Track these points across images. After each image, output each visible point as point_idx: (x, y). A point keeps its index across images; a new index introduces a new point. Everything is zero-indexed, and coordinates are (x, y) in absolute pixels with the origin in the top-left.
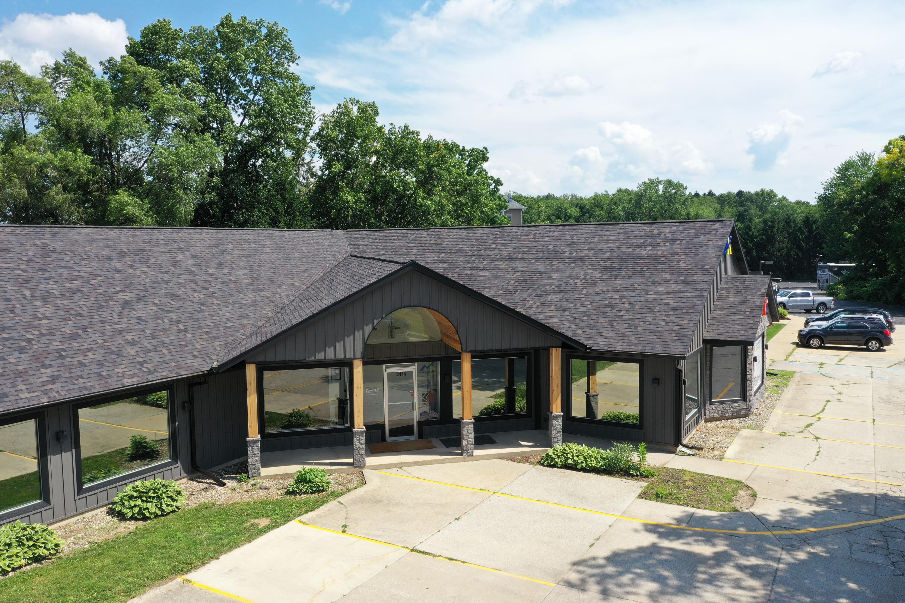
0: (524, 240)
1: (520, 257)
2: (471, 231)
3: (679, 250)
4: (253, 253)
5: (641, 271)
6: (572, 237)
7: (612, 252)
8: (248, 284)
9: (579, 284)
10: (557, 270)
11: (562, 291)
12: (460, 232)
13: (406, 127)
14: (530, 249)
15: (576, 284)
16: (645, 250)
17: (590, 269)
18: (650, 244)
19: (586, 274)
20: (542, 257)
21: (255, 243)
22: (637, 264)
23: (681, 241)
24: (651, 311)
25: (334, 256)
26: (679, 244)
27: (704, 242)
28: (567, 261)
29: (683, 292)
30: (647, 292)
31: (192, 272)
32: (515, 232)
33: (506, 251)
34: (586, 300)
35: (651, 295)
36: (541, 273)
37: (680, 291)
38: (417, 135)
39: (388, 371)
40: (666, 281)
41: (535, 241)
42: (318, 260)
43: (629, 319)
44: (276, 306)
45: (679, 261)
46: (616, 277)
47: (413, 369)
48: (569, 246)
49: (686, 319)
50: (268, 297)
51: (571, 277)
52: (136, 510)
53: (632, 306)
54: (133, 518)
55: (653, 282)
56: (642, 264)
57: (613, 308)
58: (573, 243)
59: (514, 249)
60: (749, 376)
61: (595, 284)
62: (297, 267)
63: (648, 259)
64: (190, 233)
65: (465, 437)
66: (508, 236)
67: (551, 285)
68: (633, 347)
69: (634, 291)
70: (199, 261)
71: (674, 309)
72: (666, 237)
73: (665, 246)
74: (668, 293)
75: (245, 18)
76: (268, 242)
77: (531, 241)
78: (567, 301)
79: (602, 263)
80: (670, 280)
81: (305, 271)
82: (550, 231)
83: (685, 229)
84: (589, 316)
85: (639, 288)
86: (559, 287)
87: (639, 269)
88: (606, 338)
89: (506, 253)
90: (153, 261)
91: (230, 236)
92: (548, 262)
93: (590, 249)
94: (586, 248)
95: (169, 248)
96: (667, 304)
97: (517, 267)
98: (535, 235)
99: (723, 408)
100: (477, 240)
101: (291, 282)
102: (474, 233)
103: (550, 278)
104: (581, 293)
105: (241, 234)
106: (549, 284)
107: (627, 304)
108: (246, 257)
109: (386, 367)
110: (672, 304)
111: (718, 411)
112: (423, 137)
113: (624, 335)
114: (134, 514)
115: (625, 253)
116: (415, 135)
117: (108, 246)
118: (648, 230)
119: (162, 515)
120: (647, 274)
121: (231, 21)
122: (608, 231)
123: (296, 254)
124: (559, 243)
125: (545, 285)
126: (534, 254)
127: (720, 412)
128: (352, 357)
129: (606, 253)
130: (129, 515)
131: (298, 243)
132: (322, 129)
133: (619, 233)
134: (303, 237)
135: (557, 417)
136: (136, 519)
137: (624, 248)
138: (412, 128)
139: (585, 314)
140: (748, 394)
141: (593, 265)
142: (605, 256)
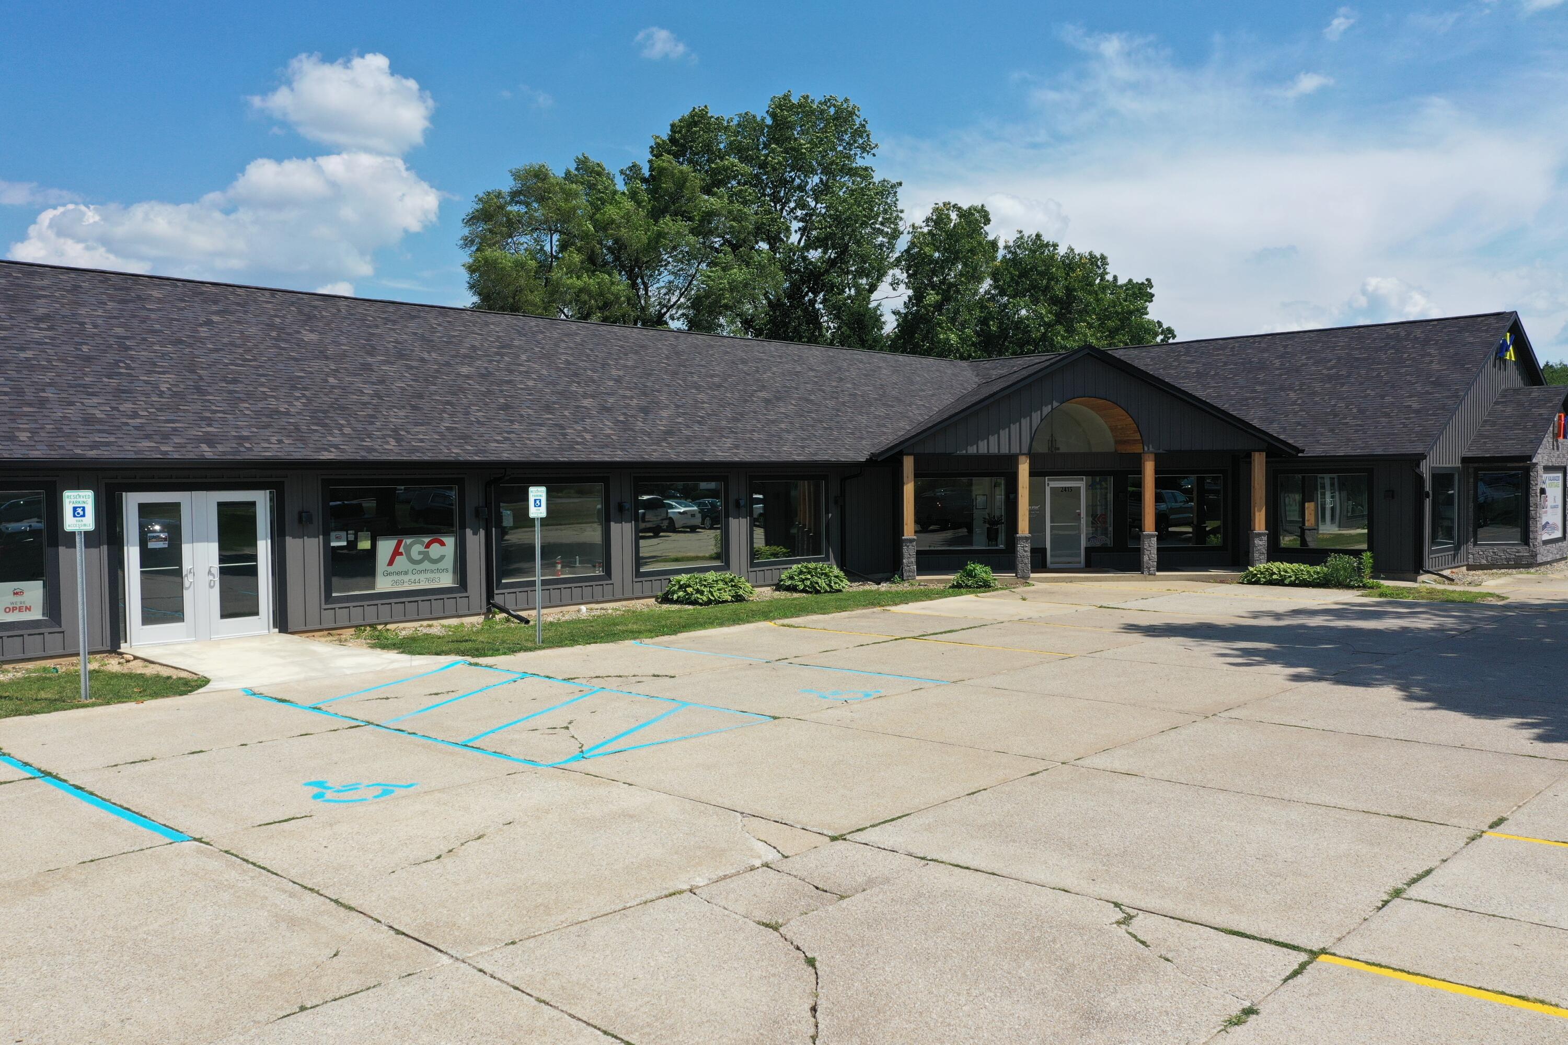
0: (1218, 355)
1: (1213, 373)
2: (1144, 349)
3: (1432, 351)
4: (871, 373)
5: (1378, 375)
6: (1286, 347)
7: (1339, 359)
8: (876, 399)
9: (1292, 395)
10: (1262, 384)
11: (1269, 404)
12: (1128, 353)
13: (1038, 236)
14: (1225, 364)
15: (1288, 395)
16: (1385, 354)
17: (1308, 379)
18: (1393, 347)
19: (1302, 384)
20: (1243, 371)
21: (869, 363)
22: (1373, 369)
23: (1437, 341)
24: (1387, 415)
25: (962, 385)
26: (1433, 344)
27: (1471, 339)
28: (1277, 372)
29: (1430, 394)
30: (1383, 397)
31: (816, 382)
32: (1206, 347)
33: (1193, 368)
34: (1301, 410)
35: (1388, 399)
36: (1242, 388)
37: (1427, 393)
38: (1055, 249)
39: (1050, 486)
40: (1410, 383)
41: (1233, 355)
42: (944, 386)
43: (1357, 425)
44: (911, 421)
45: (1432, 362)
46: (1343, 385)
47: (1080, 484)
48: (1282, 356)
49: (1431, 420)
50: (901, 413)
51: (1282, 388)
52: (808, 583)
53: (1361, 411)
54: (804, 591)
55: (1393, 387)
56: (1379, 369)
57: (1336, 415)
58: (1287, 353)
59: (1204, 365)
60: (1533, 512)
61: (1314, 393)
62: (924, 391)
63: (1389, 363)
64: (800, 349)
65: (1146, 552)
66: (1196, 352)
67: (1254, 398)
68: (1359, 451)
69: (1366, 397)
70: (819, 374)
71: (1417, 412)
72: (1416, 338)
73: (1413, 348)
74: (1410, 396)
75: (808, 96)
76: (882, 364)
77: (1228, 355)
78: (1276, 413)
79: (1325, 371)
80: (1416, 383)
81: (933, 395)
82: (1254, 343)
83: (1445, 328)
84: (1304, 426)
85: (1372, 393)
86: (1265, 399)
87: (1375, 374)
88: (1324, 444)
89: (1194, 370)
90: (775, 369)
91: (841, 355)
92: (1251, 376)
93: (1308, 358)
94: (1304, 357)
95: (784, 360)
96: (1410, 406)
97: (1208, 383)
98: (1233, 347)
99: (1493, 552)
100: (1152, 359)
101: (921, 403)
102: (1149, 352)
103: (1255, 391)
104: (1294, 403)
105: (851, 354)
106: (1251, 398)
107: (1355, 410)
108: (866, 375)
109: (1049, 480)
110: (1415, 406)
111: (1487, 557)
112: (1062, 250)
113: (1349, 440)
114: (805, 586)
115: (1357, 359)
116: (1051, 249)
117: (728, 352)
118: (1392, 332)
119: (830, 592)
120: (1386, 378)
121: (790, 101)
122: (1336, 337)
123: (918, 379)
124: (1266, 355)
125: (1247, 399)
126: (1231, 369)
127: (1489, 558)
128: (1018, 452)
129: (1331, 360)
130: (801, 587)
131: (917, 368)
132: (913, 245)
133: (1352, 338)
134: (921, 364)
135: (1259, 535)
136: (807, 592)
137: (1356, 354)
138: (1046, 238)
139: (1299, 424)
140: (1531, 536)
141: (1311, 375)
142: (1329, 364)
